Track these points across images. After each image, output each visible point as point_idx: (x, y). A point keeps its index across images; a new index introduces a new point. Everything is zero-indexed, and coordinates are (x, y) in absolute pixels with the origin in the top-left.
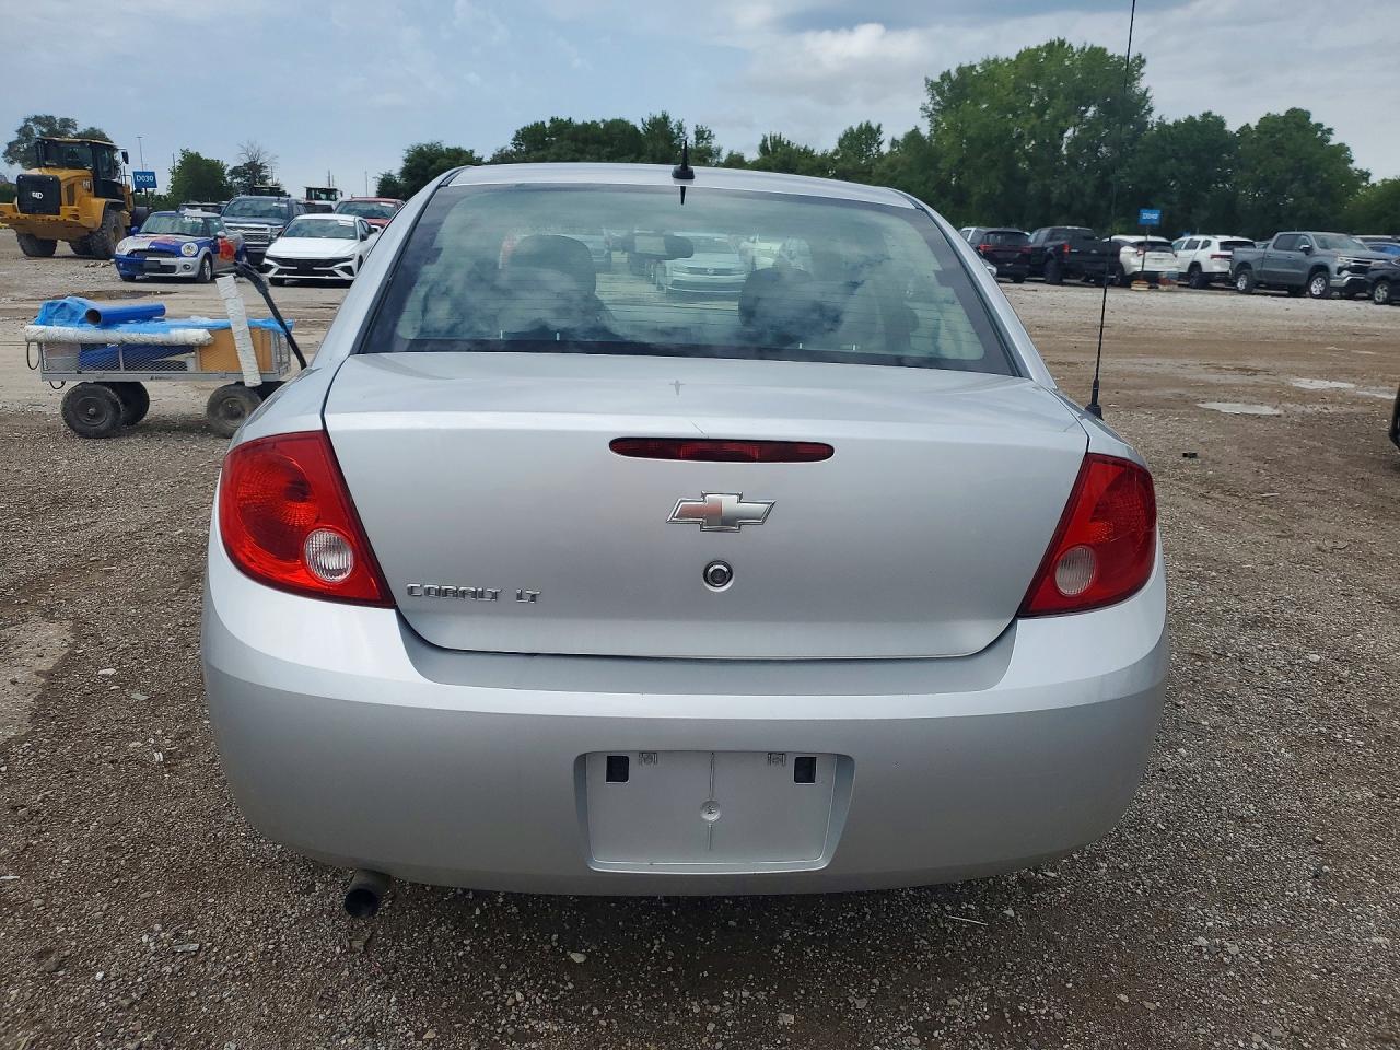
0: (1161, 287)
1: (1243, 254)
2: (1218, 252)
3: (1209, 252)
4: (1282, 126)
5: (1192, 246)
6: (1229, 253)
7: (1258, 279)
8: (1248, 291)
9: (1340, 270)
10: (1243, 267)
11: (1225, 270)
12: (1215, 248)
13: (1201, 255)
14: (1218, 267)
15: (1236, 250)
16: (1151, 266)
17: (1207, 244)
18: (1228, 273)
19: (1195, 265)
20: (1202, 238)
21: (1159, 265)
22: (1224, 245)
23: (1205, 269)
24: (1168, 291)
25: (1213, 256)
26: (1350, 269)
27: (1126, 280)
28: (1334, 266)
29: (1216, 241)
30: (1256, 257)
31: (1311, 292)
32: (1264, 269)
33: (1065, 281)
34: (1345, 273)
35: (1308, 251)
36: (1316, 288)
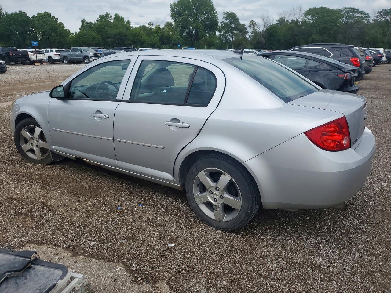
0: (43, 64)
1: (64, 53)
2: (56, 53)
3: (53, 53)
4: (44, 16)
5: (47, 51)
6: (59, 53)
7: (70, 60)
8: (67, 64)
9: (91, 57)
10: (65, 57)
11: (60, 58)
12: (54, 52)
13: (51, 54)
14: (57, 57)
15: (61, 52)
16: (39, 58)
17: (51, 51)
18: (60, 59)
19: (50, 57)
20: (49, 49)
21: (40, 58)
22: (56, 51)
23: (53, 58)
24: (46, 65)
25: (55, 54)
26: (93, 56)
27: (32, 63)
28: (89, 56)
29: (54, 50)
30: (67, 54)
31: (85, 62)
32: (71, 57)
33: (11, 64)
34: (92, 57)
35: (82, 52)
36: (86, 61)
